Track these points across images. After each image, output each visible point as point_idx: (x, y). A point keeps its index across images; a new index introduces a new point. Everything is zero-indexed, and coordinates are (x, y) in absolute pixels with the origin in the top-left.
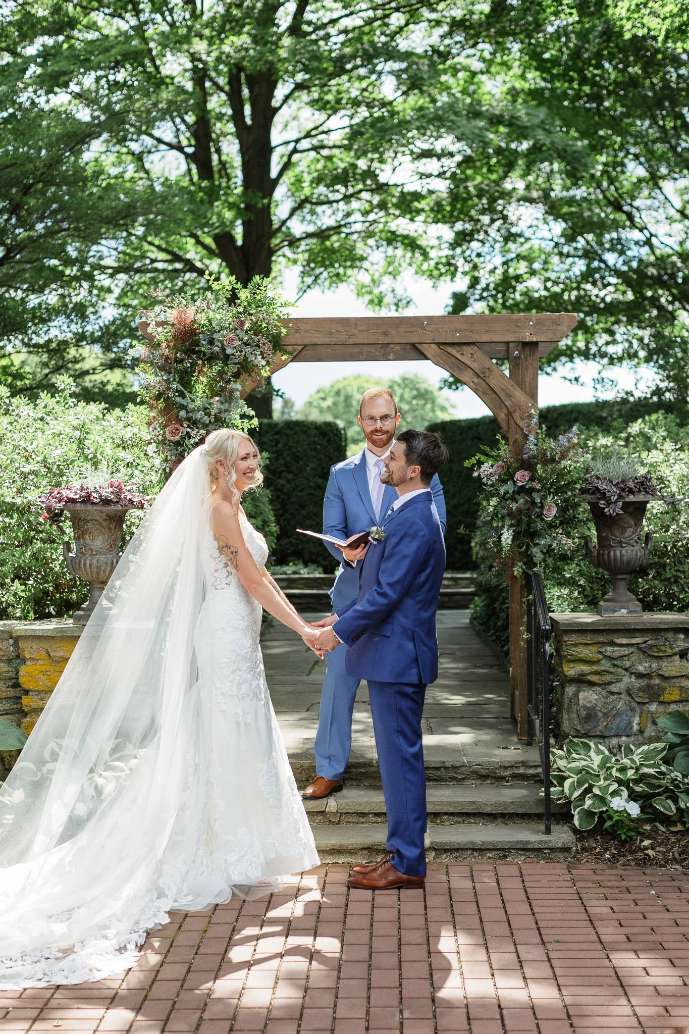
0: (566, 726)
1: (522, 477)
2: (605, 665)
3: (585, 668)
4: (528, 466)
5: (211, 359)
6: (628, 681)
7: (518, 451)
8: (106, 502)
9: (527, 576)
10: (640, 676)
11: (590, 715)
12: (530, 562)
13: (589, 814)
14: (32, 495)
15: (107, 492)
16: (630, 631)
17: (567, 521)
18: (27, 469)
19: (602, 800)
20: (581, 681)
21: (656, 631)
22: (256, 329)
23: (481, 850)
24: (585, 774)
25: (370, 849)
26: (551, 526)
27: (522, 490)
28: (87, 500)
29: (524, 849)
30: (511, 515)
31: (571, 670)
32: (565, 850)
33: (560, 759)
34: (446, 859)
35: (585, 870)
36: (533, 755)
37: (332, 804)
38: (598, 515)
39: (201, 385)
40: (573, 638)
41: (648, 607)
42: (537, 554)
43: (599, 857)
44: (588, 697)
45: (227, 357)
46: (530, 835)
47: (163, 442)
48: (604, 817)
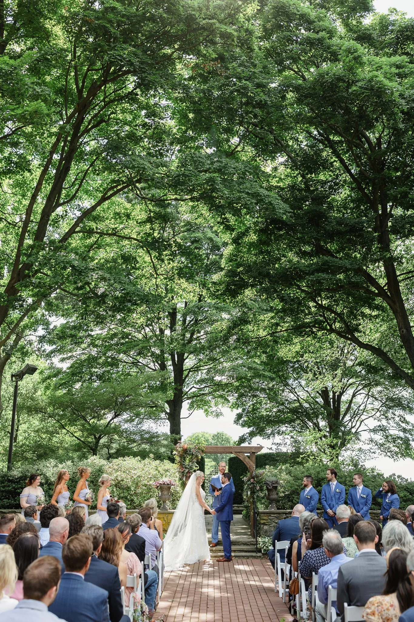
0: (261, 534)
1: (252, 480)
2: (269, 521)
3: (265, 521)
4: (253, 478)
5: (189, 455)
6: (274, 524)
7: (251, 474)
8: (168, 484)
9: (253, 501)
10: (276, 523)
11: (266, 531)
12: (254, 499)
13: (265, 550)
14: (151, 482)
15: (168, 482)
16: (274, 513)
17: (261, 490)
18: (149, 476)
19: (267, 547)
20: (264, 524)
21: (279, 513)
22: (199, 449)
23: (244, 557)
24: (264, 542)
25: (222, 556)
26: (258, 491)
27: (252, 483)
28: (164, 484)
29: (252, 557)
30: (250, 488)
31: (262, 522)
32: (260, 557)
33: (260, 539)
34: (237, 558)
35: (263, 560)
36: (255, 540)
37: (214, 548)
38: (268, 489)
39: (187, 461)
40: (262, 515)
41: (278, 509)
42: (255, 497)
43: (267, 558)
44: (266, 527)
45: (193, 455)
46: (254, 554)
47: (180, 472)
48: (268, 550)
